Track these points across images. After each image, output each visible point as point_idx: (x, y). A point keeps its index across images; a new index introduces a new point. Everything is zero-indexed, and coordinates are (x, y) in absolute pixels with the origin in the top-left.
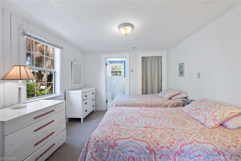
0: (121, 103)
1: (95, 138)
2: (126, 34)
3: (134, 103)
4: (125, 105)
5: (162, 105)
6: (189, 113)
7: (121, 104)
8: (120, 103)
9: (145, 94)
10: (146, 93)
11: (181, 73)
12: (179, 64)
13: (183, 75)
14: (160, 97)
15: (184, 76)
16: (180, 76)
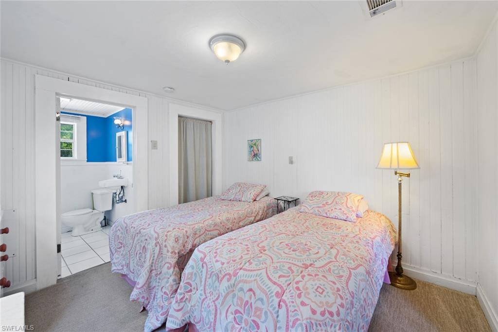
0: (186, 232)
1: (328, 311)
2: (228, 61)
3: (213, 223)
4: (196, 232)
5: (252, 214)
6: (317, 212)
7: (188, 234)
8: (184, 231)
9: (184, 203)
10: (186, 200)
11: (254, 155)
12: (248, 141)
13: (259, 159)
14: (230, 200)
15: (261, 160)
16: (252, 160)
